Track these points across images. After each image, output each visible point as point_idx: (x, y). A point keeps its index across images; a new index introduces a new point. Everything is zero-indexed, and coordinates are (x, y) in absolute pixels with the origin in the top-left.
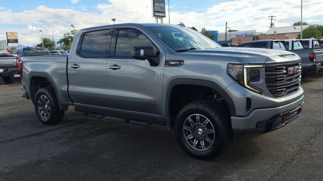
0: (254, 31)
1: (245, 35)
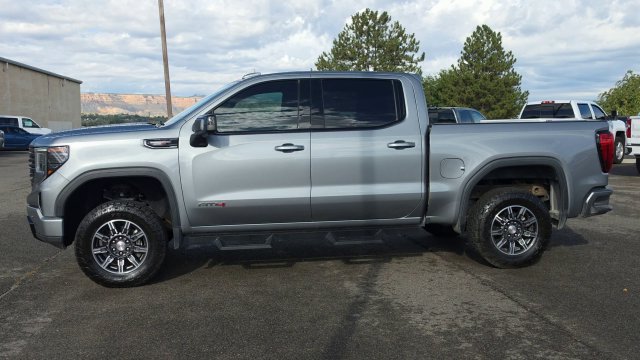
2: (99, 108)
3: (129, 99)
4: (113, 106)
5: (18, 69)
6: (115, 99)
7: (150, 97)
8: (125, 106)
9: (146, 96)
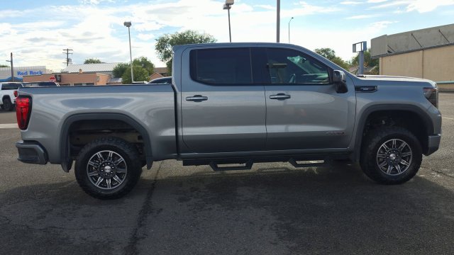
0: (44, 68)
1: (31, 72)
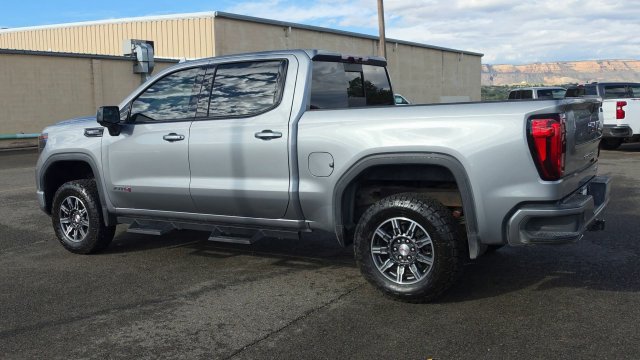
2: (545, 79)
3: (580, 67)
4: (561, 75)
5: (409, 48)
6: (564, 67)
7: (605, 64)
8: (575, 74)
9: (600, 62)
